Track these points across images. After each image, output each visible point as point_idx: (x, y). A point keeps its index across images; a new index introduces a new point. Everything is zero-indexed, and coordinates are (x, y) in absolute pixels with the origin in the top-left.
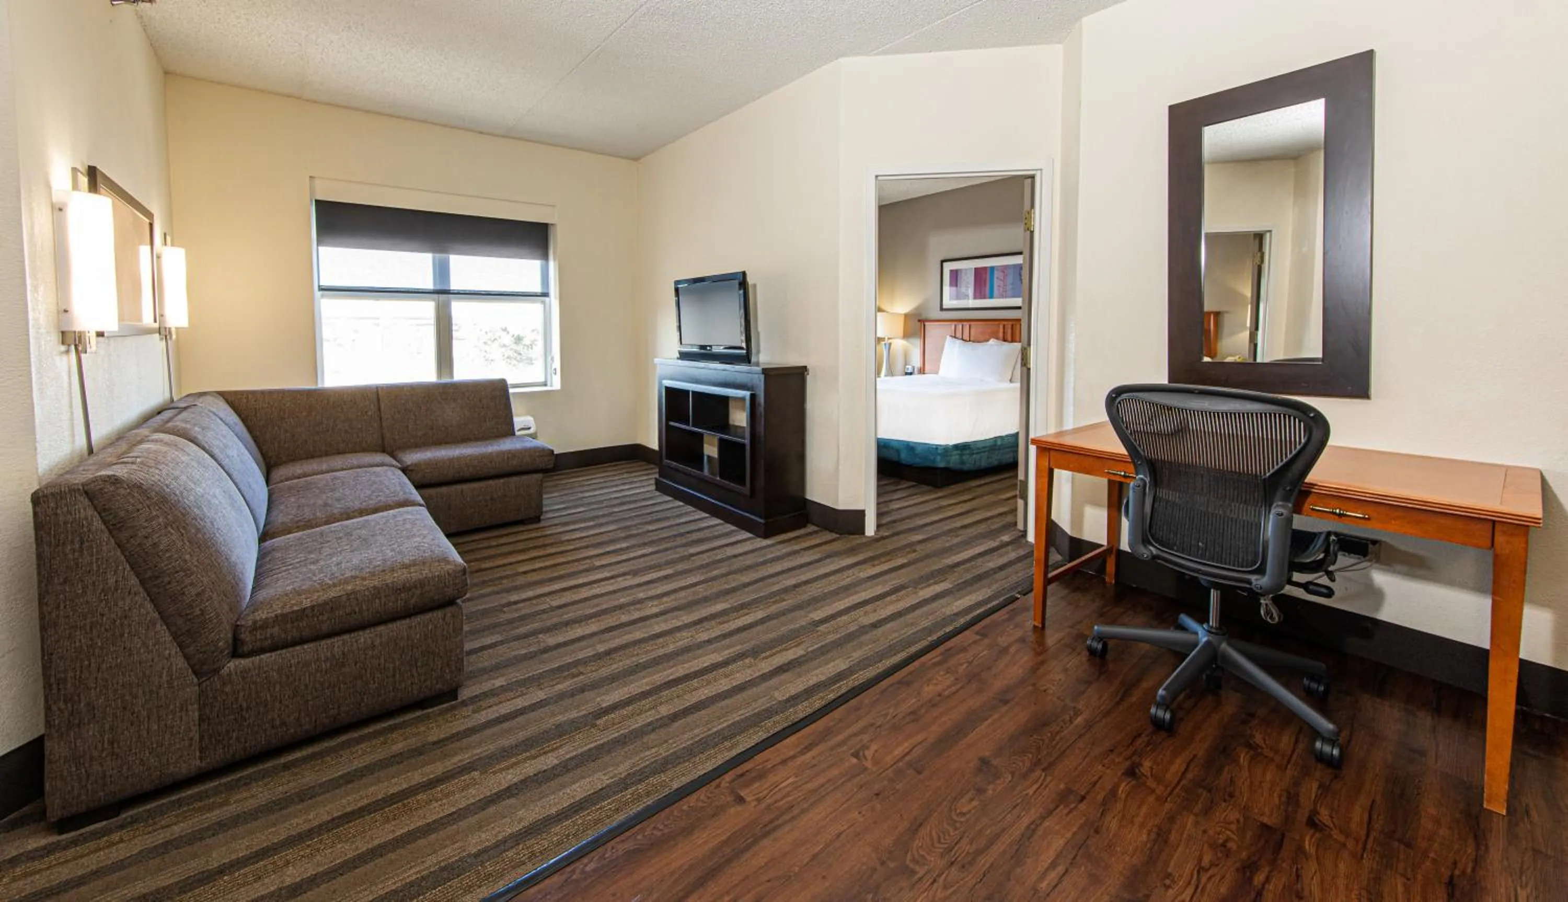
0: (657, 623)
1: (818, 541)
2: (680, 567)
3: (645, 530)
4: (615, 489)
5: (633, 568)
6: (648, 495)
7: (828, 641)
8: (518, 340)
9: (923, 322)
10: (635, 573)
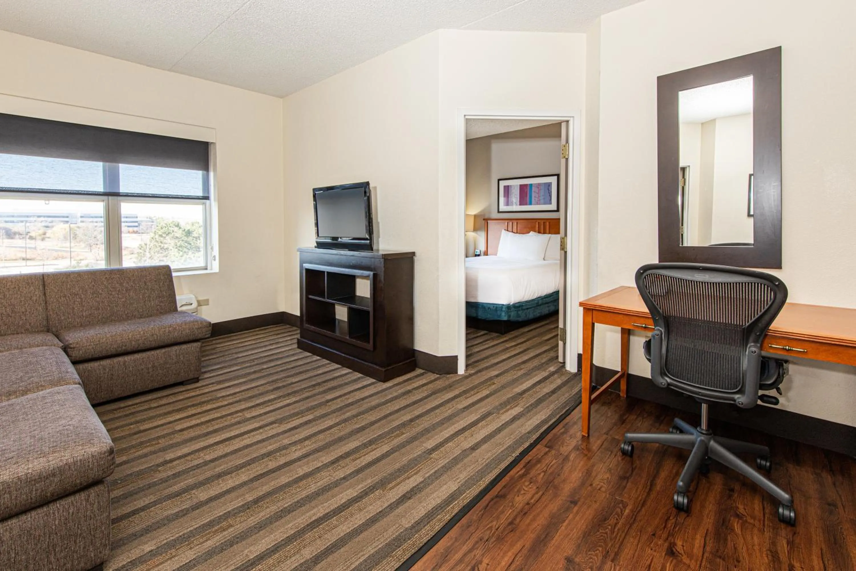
0: (300, 466)
1: (424, 381)
2: (319, 412)
3: (289, 382)
4: (264, 349)
5: (279, 417)
6: (291, 353)
7: (439, 466)
8: (189, 233)
9: (486, 220)
10: (280, 421)
